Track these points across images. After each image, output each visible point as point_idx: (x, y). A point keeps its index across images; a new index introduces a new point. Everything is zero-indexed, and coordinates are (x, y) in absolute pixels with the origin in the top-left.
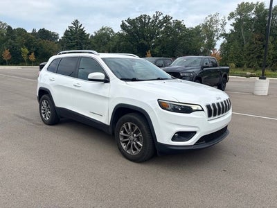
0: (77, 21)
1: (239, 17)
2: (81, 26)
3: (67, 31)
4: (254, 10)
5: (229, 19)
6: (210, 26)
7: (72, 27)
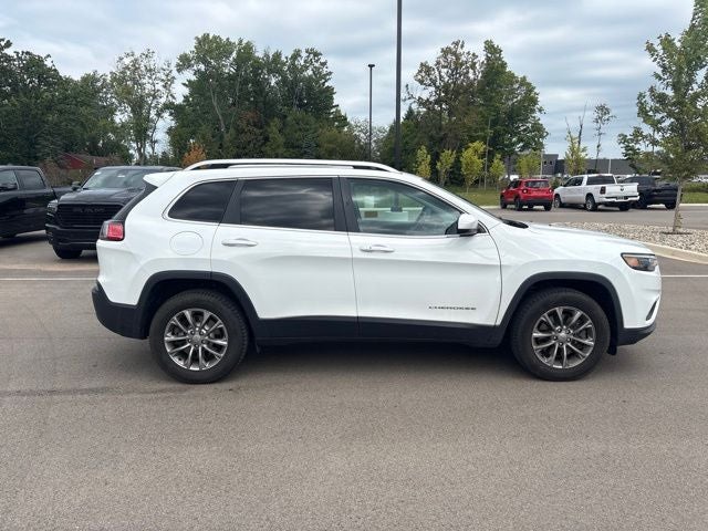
1: (202, 67)
4: (234, 55)
5: (179, 71)
6: (136, 82)
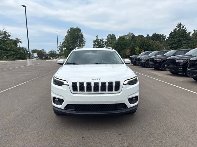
0: (180, 24)
2: (183, 27)
3: (172, 32)
7: (176, 29)
